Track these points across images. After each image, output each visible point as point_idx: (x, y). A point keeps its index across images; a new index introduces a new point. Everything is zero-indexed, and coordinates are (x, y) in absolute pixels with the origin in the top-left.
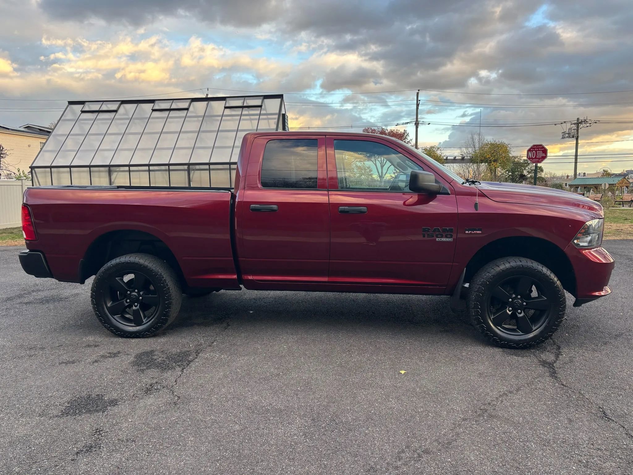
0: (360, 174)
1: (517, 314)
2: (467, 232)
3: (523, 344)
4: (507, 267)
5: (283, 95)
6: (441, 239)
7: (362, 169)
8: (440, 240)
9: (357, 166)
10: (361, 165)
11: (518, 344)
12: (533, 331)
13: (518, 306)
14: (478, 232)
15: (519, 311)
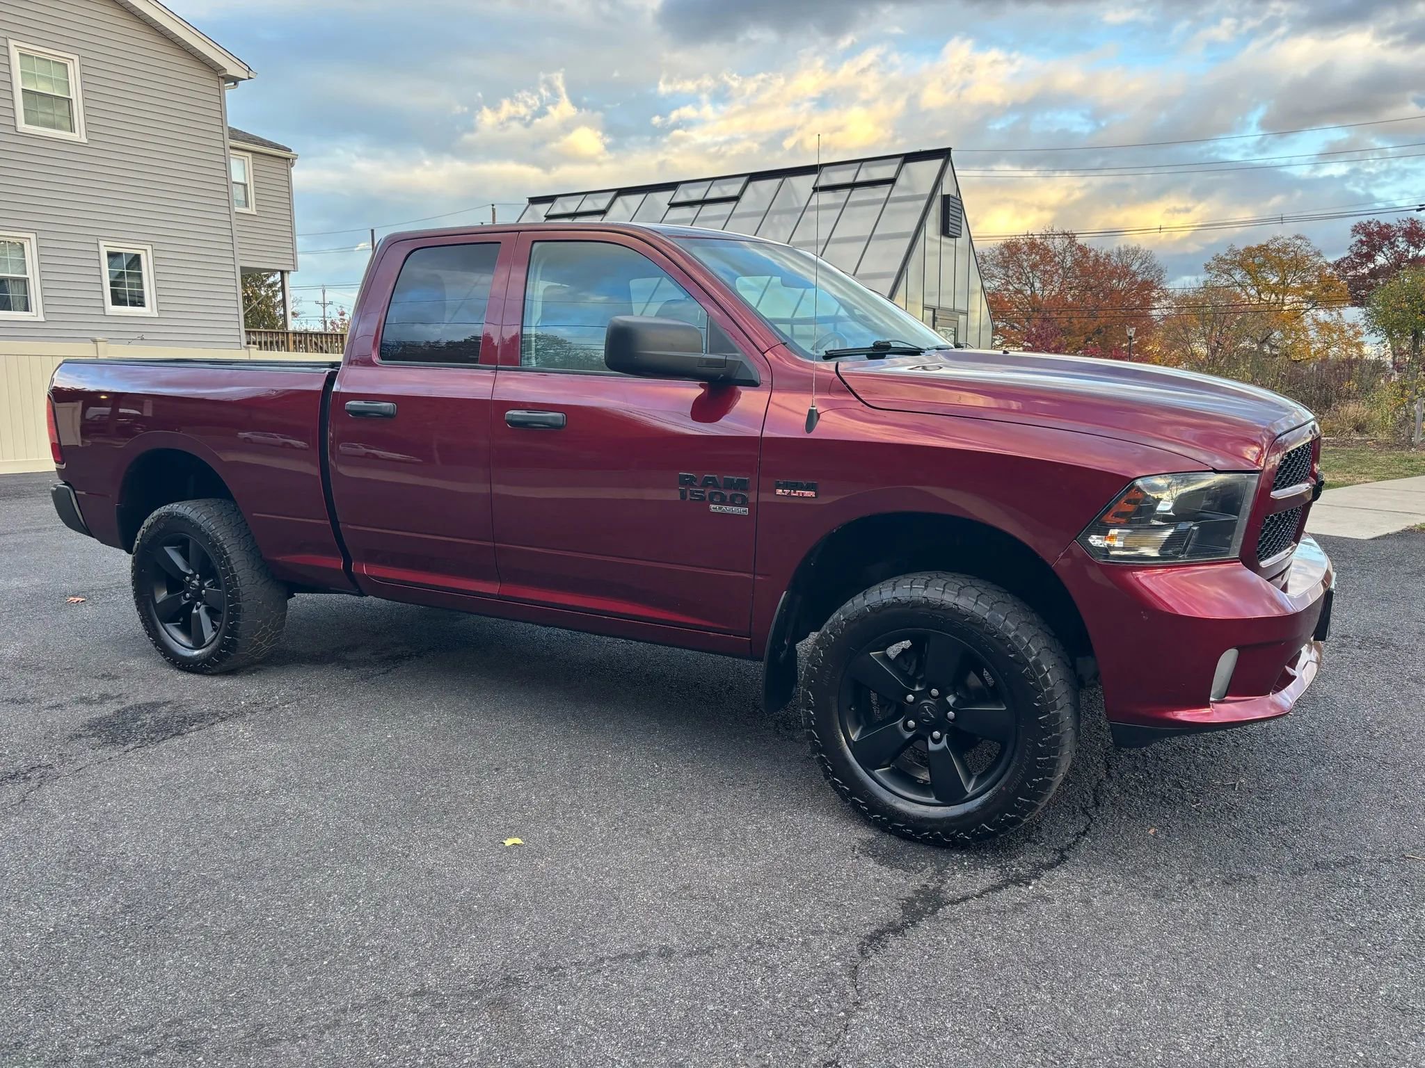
0: (1325, 342)
1: (929, 739)
2: (779, 491)
3: (932, 831)
4: (884, 601)
5: (949, 149)
6: (720, 508)
7: (1331, 330)
8: (719, 511)
9: (1316, 322)
10: (1329, 320)
11: (918, 831)
12: (966, 797)
13: (929, 718)
14: (808, 493)
15: (936, 734)
